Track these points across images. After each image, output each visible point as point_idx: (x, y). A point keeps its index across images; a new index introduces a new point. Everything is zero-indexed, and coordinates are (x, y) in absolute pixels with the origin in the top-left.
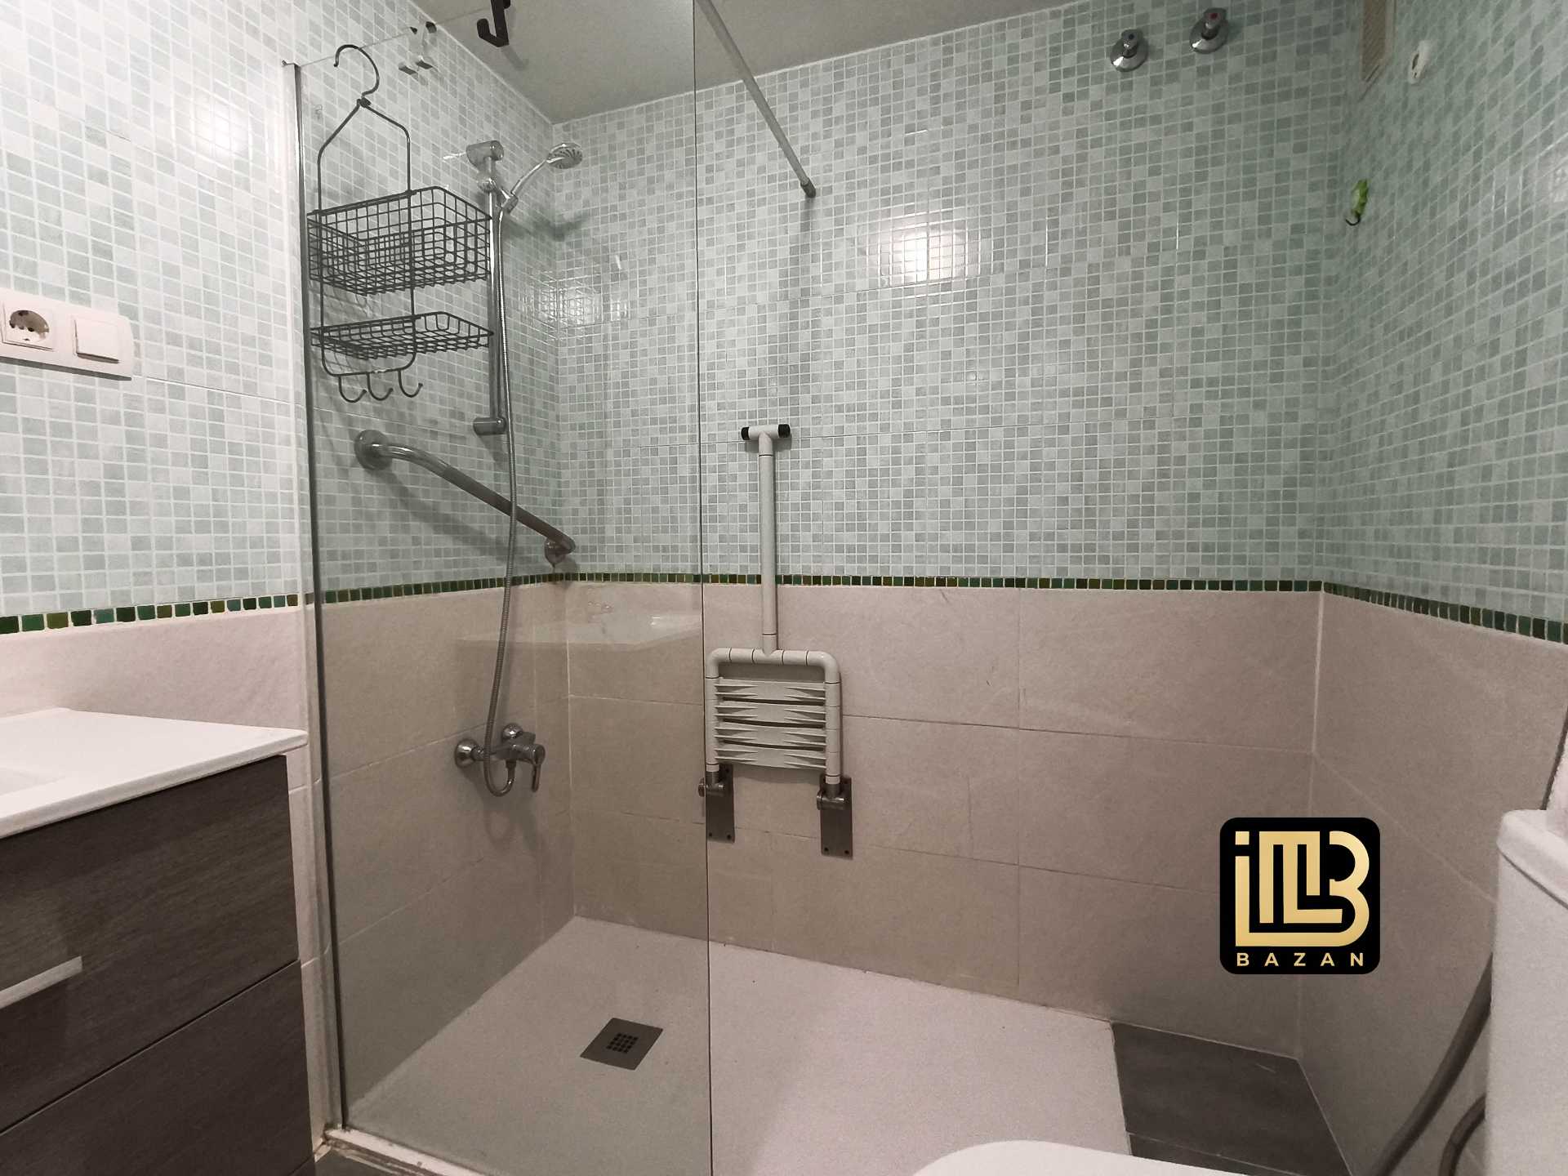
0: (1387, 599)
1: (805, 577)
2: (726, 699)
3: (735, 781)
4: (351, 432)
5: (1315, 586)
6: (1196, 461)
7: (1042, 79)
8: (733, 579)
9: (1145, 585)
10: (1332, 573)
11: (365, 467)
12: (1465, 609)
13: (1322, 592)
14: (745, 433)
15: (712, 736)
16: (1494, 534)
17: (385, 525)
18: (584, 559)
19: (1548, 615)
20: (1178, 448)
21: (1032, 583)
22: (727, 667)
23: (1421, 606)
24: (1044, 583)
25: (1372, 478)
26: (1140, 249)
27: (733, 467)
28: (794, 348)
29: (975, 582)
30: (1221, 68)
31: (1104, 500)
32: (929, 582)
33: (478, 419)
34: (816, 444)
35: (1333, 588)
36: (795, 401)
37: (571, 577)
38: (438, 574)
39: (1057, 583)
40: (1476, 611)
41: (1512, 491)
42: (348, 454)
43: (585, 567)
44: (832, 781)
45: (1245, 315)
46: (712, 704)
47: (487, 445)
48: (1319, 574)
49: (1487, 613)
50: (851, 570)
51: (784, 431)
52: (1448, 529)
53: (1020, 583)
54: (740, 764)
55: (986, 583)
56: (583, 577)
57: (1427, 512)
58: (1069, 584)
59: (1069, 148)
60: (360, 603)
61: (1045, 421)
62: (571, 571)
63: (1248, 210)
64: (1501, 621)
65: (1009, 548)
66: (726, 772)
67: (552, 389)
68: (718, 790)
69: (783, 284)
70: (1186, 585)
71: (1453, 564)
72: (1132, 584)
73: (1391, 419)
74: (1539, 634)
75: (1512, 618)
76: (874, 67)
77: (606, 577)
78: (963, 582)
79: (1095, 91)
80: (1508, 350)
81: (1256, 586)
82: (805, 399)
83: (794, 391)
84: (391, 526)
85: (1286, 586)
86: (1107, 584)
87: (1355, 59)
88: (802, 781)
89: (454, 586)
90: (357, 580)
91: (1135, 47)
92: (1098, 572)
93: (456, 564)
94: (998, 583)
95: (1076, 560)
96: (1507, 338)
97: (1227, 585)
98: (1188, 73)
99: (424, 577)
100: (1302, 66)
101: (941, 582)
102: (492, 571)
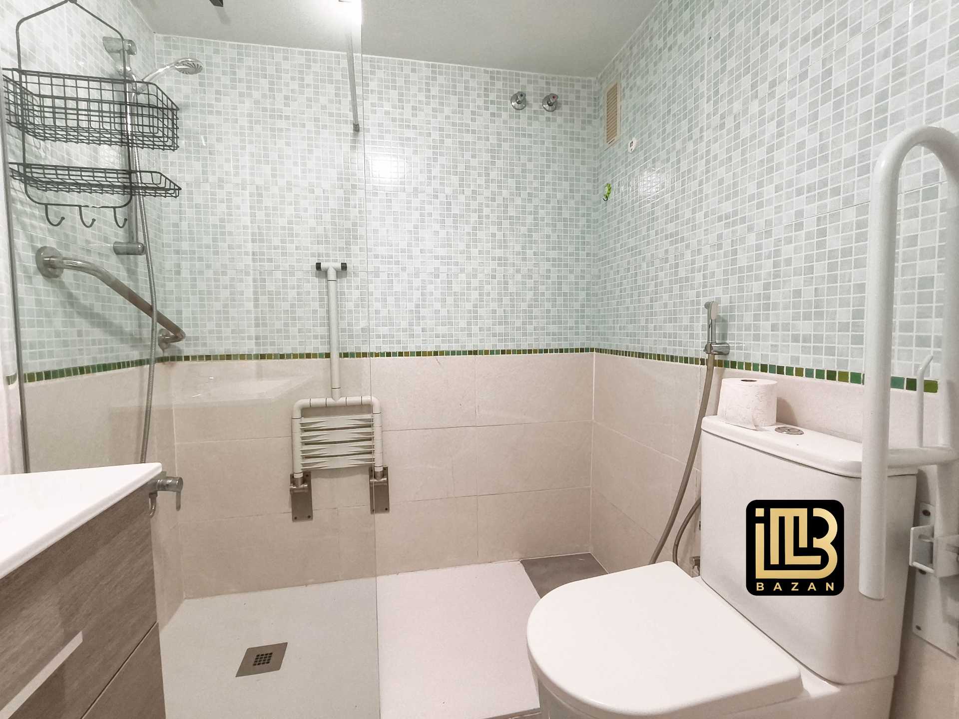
0: (626, 353)
1: (357, 353)
2: (306, 431)
3: (312, 481)
4: (33, 247)
5: (592, 350)
6: (548, 294)
7: (480, 102)
8: (308, 356)
9: (530, 352)
10: (599, 344)
11: (43, 275)
12: (659, 355)
13: (595, 352)
14: (318, 266)
15: (298, 455)
16: (669, 328)
17: (58, 321)
18: (188, 345)
19: (688, 355)
20: (542, 288)
21: (481, 353)
22: (306, 411)
23: (641, 355)
24: (487, 352)
25: (617, 305)
26: (524, 194)
27: (307, 287)
28: (347, 219)
29: (453, 353)
30: (555, 120)
31: (512, 311)
32: (430, 354)
33: (116, 243)
34: (362, 275)
35: (600, 351)
36: (348, 249)
37: (175, 358)
38: (95, 359)
39: (492, 352)
40: (663, 356)
41: (675, 312)
42: (32, 265)
43: (188, 351)
44: (379, 470)
45: (566, 232)
46: (298, 436)
47: (122, 262)
48: (594, 345)
49: (667, 356)
50: (386, 349)
51: (344, 267)
52: (651, 326)
53: (475, 353)
54: (316, 470)
55: (459, 353)
56: (187, 358)
57: (643, 319)
58: (498, 352)
59: (493, 140)
60: (43, 382)
61: (485, 272)
62: (177, 354)
63: (566, 185)
64: (672, 358)
65: (470, 335)
66: (307, 477)
67: (159, 224)
68: (304, 488)
69: (339, 179)
70: (546, 351)
71: (654, 339)
72: (524, 352)
73: (625, 281)
74: (686, 362)
75: (676, 357)
76: (394, 68)
77: (208, 358)
78: (447, 353)
79: (505, 115)
80: (672, 261)
81: (572, 350)
82: (355, 249)
83: (348, 243)
84: (63, 321)
85: (582, 350)
86: (514, 352)
87: (602, 131)
88: (358, 474)
89: (105, 367)
90: (41, 364)
91: (520, 99)
92: (511, 346)
93: (106, 350)
94: (465, 353)
95: (500, 341)
96: (671, 257)
97: (561, 351)
98: (542, 118)
99: (86, 362)
100: (583, 129)
101: (436, 353)
102: (127, 356)
